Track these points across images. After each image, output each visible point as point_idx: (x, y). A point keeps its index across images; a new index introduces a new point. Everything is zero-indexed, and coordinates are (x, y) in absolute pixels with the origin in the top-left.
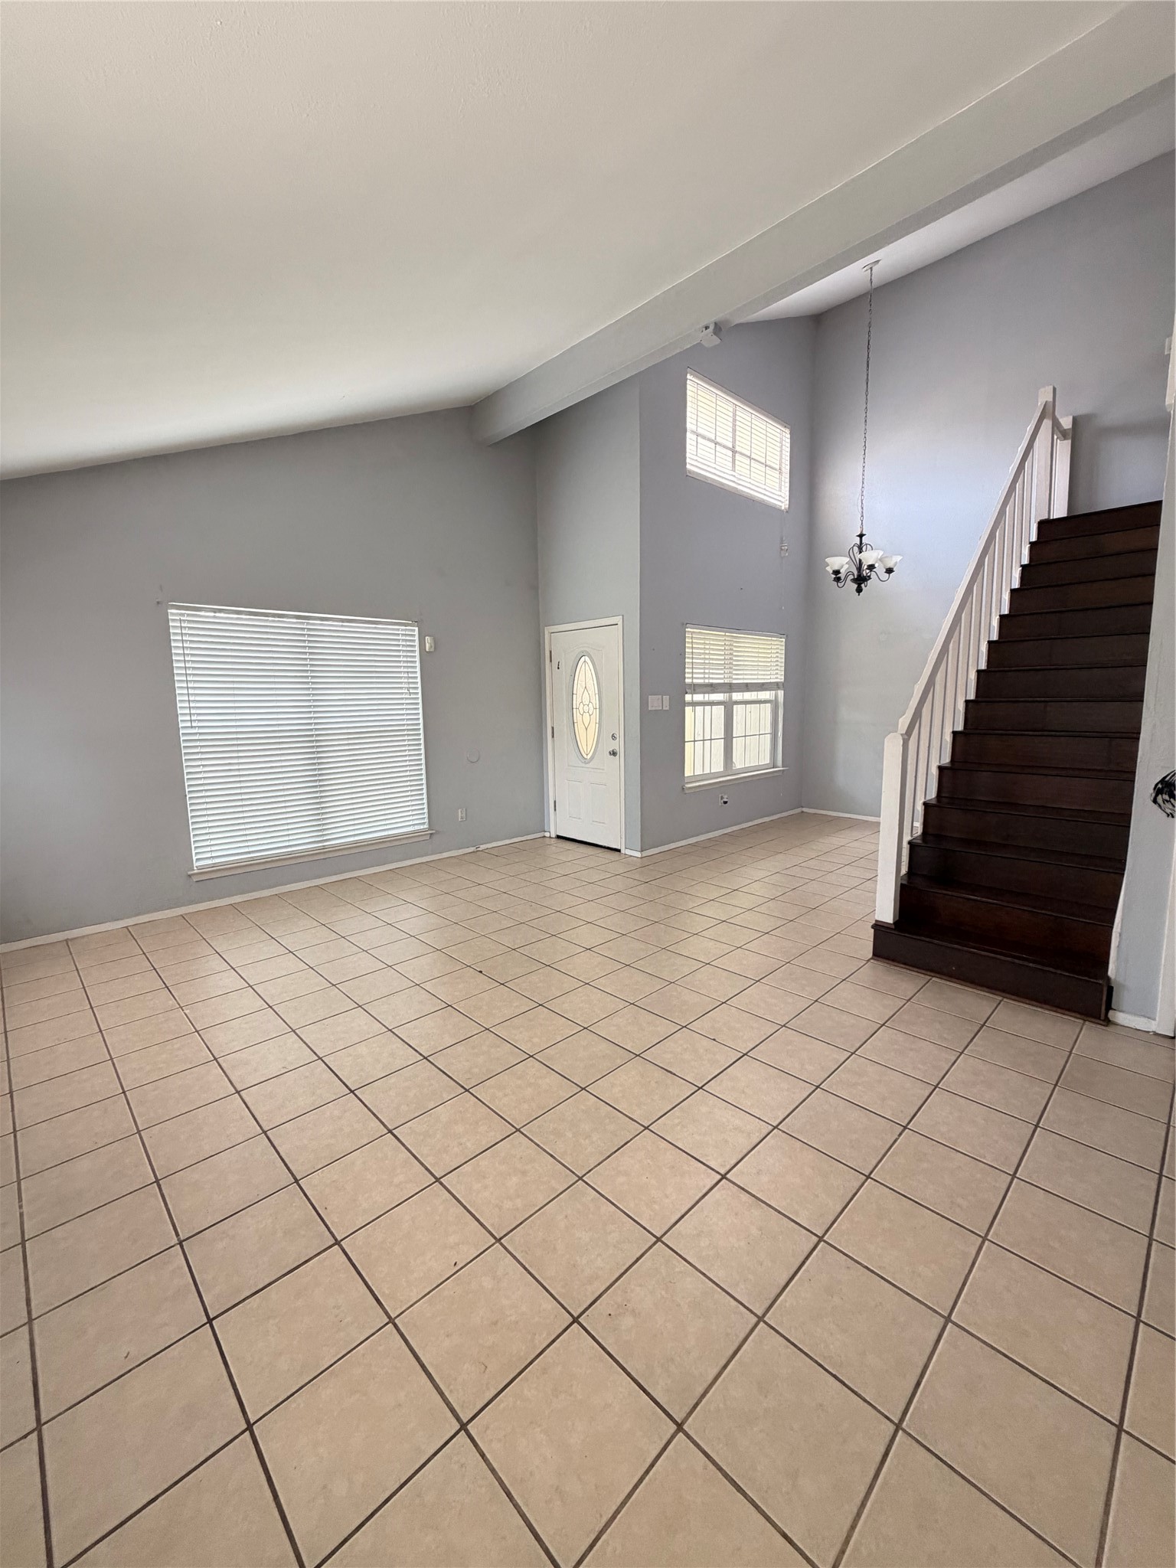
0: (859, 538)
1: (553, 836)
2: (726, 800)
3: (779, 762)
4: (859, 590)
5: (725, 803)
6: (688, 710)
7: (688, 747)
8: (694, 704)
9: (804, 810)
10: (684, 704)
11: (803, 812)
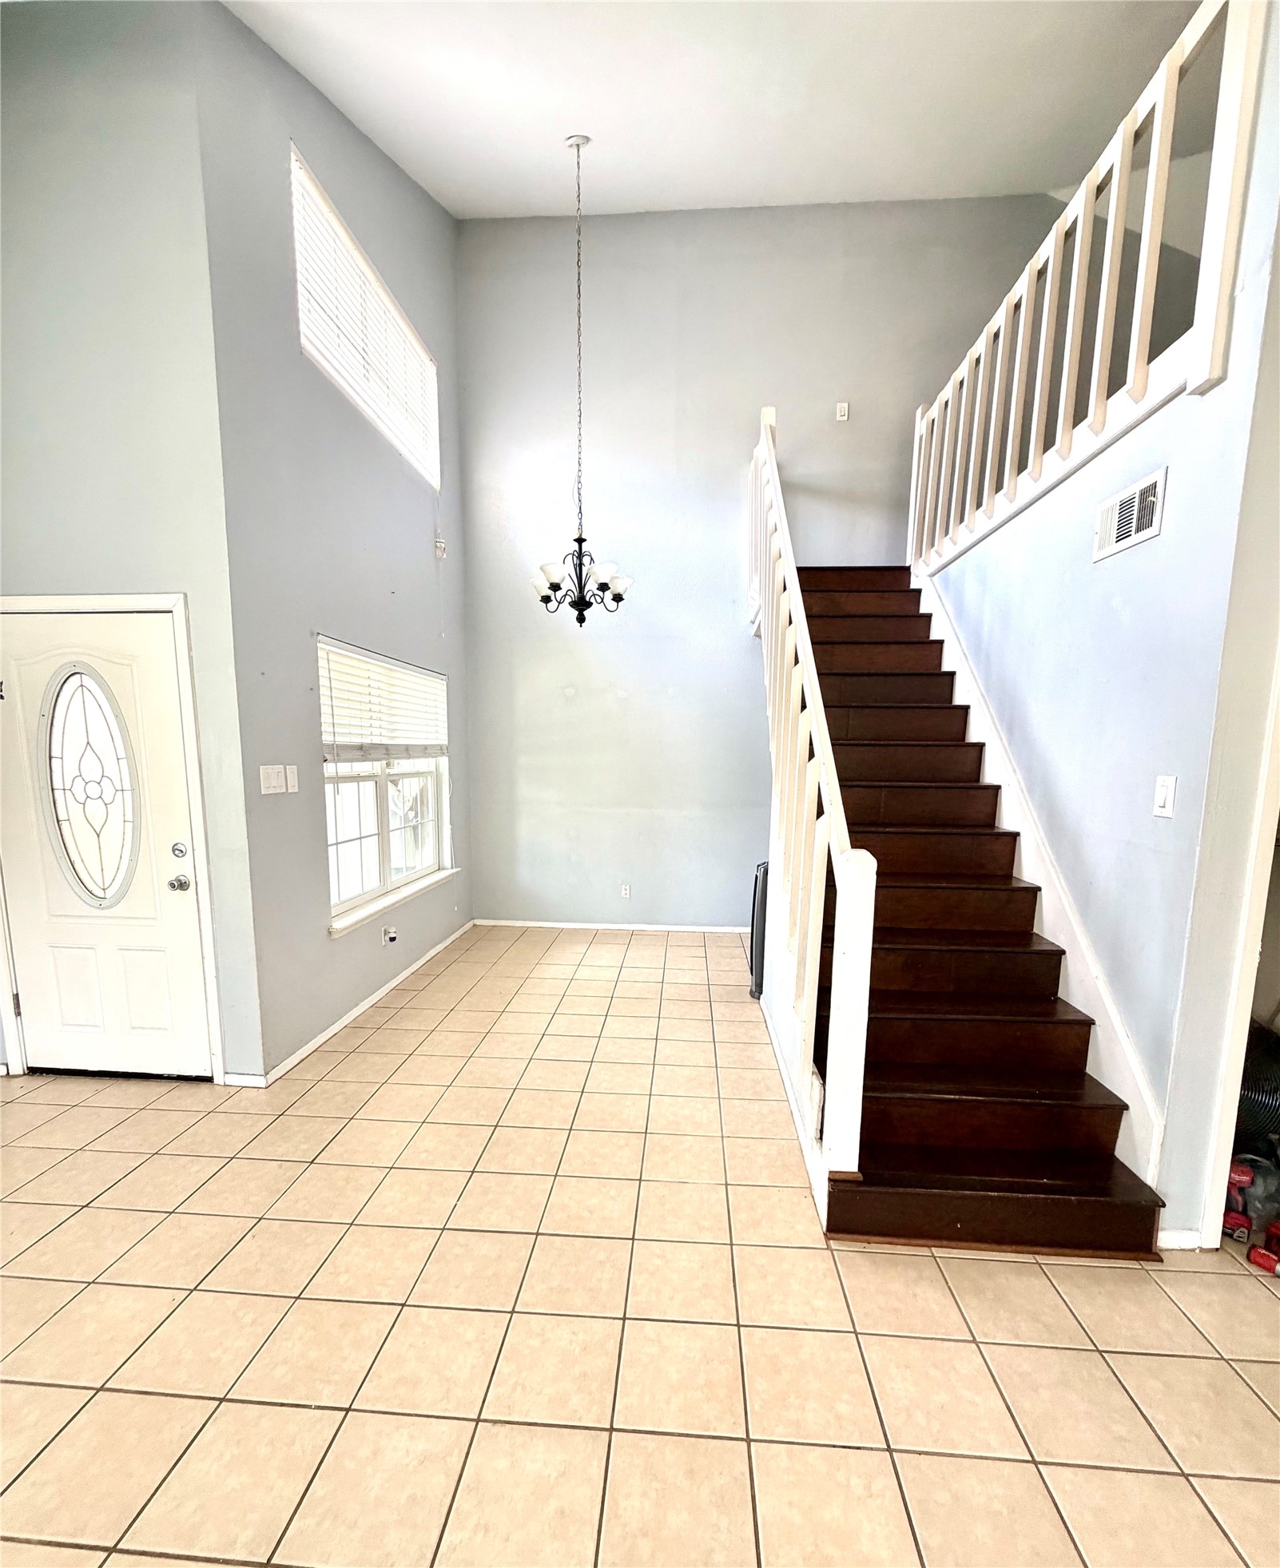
0: (576, 544)
1: (17, 1068)
2: (393, 935)
3: (447, 861)
4: (581, 619)
5: (393, 939)
6: (329, 788)
7: (332, 850)
8: (338, 780)
9: (478, 922)
10: (322, 780)
11: (474, 925)
